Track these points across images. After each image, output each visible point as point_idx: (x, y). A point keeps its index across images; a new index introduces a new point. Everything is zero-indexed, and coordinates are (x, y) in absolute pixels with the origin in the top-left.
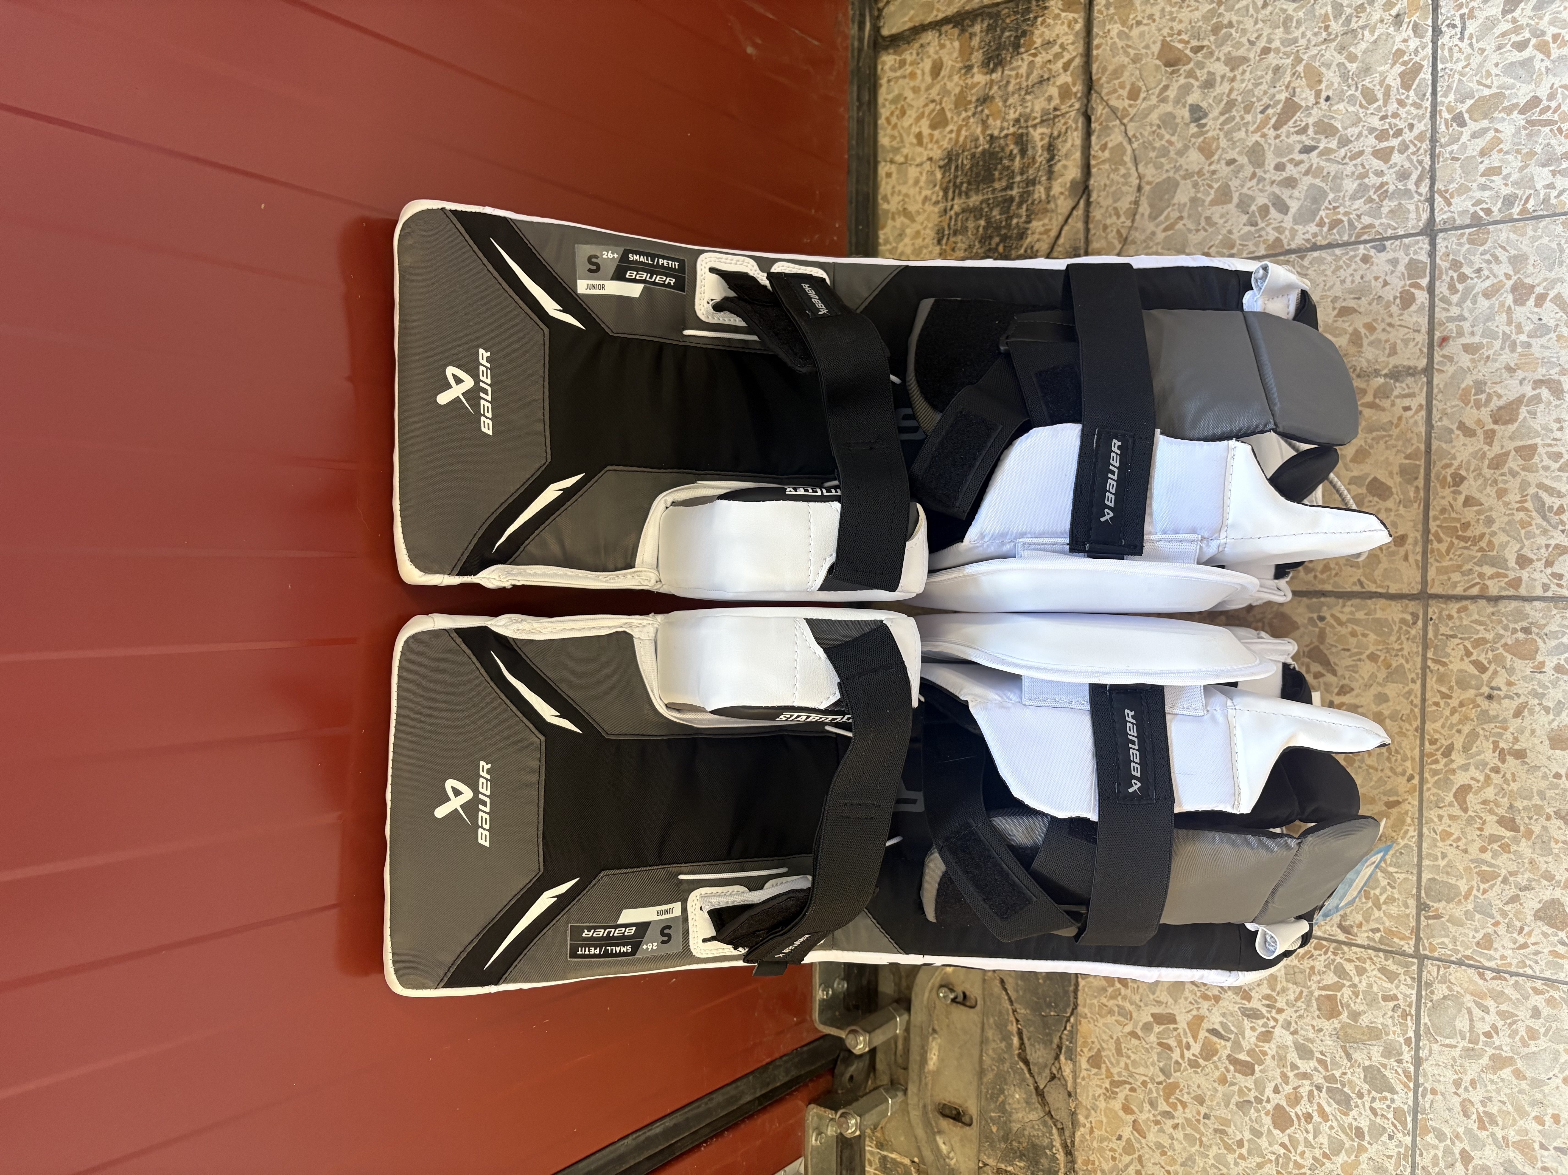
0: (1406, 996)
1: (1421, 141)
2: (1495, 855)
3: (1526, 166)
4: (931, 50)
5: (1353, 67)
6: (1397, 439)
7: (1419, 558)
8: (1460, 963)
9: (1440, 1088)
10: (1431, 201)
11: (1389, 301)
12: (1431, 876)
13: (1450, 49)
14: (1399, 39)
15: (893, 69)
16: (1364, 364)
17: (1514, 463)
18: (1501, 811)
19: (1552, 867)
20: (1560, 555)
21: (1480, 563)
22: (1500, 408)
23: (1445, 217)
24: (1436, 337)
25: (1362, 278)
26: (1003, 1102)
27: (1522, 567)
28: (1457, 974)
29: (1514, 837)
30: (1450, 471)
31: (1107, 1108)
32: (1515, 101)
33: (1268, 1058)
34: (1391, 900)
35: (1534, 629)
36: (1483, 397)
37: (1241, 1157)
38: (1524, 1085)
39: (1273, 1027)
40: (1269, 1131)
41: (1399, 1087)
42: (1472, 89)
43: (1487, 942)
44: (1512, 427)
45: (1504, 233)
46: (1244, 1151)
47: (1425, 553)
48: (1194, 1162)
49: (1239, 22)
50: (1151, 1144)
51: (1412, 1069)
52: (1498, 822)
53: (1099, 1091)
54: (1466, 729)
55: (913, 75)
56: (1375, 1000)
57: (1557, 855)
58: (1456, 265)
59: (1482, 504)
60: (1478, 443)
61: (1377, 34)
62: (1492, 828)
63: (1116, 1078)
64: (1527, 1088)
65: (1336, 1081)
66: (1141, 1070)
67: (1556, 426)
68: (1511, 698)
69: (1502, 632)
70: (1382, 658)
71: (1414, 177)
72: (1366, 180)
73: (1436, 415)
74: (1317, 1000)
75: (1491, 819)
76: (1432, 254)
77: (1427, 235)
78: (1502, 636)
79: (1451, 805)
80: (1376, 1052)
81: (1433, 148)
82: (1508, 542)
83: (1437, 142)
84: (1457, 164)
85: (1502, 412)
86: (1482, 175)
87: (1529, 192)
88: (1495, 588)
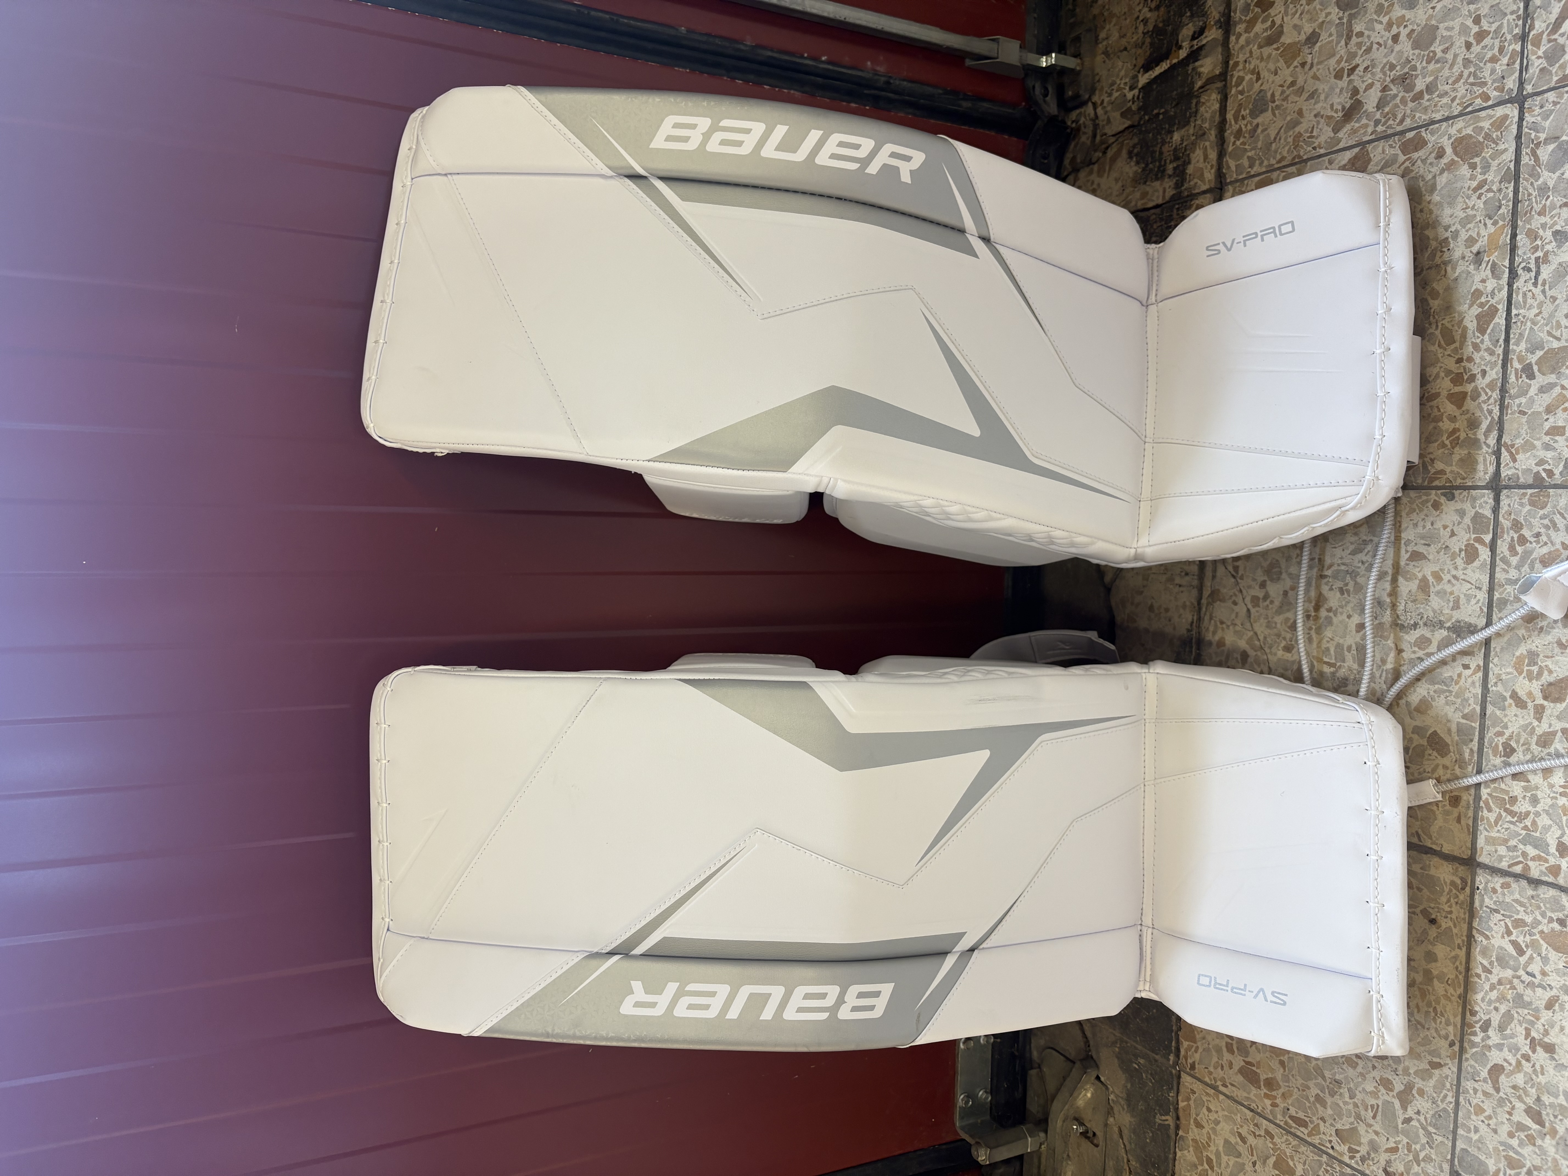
1: (1492, 390)
2: (1522, 1144)
5: (1434, 304)
6: (1457, 696)
7: (1470, 822)
10: (1498, 454)
11: (1454, 553)
12: (1464, 1146)
13: (1525, 294)
14: (1477, 279)
16: (1431, 614)
17: (1559, 745)
18: (1530, 1101)
21: (1524, 842)
22: (1550, 684)
23: (1510, 473)
24: (1495, 598)
25: (1432, 524)
27: (1562, 856)
29: (1540, 1131)
30: (1502, 740)
34: (1428, 1159)
36: (1535, 669)
42: (1542, 339)
44: (1560, 707)
47: (1476, 819)
52: (1526, 1111)
54: (1503, 1008)
58: (1517, 526)
60: (1527, 717)
61: (1458, 271)
62: (1521, 1115)
68: (1544, 988)
69: (1539, 918)
73: (1492, 679)
75: (1520, 1106)
76: (1496, 510)
77: (1493, 490)
78: (1540, 923)
79: (1485, 1081)
81: (1502, 399)
82: (1550, 826)
83: (1507, 392)
84: (1524, 419)
85: (1552, 688)
86: (1547, 434)
88: (1535, 871)
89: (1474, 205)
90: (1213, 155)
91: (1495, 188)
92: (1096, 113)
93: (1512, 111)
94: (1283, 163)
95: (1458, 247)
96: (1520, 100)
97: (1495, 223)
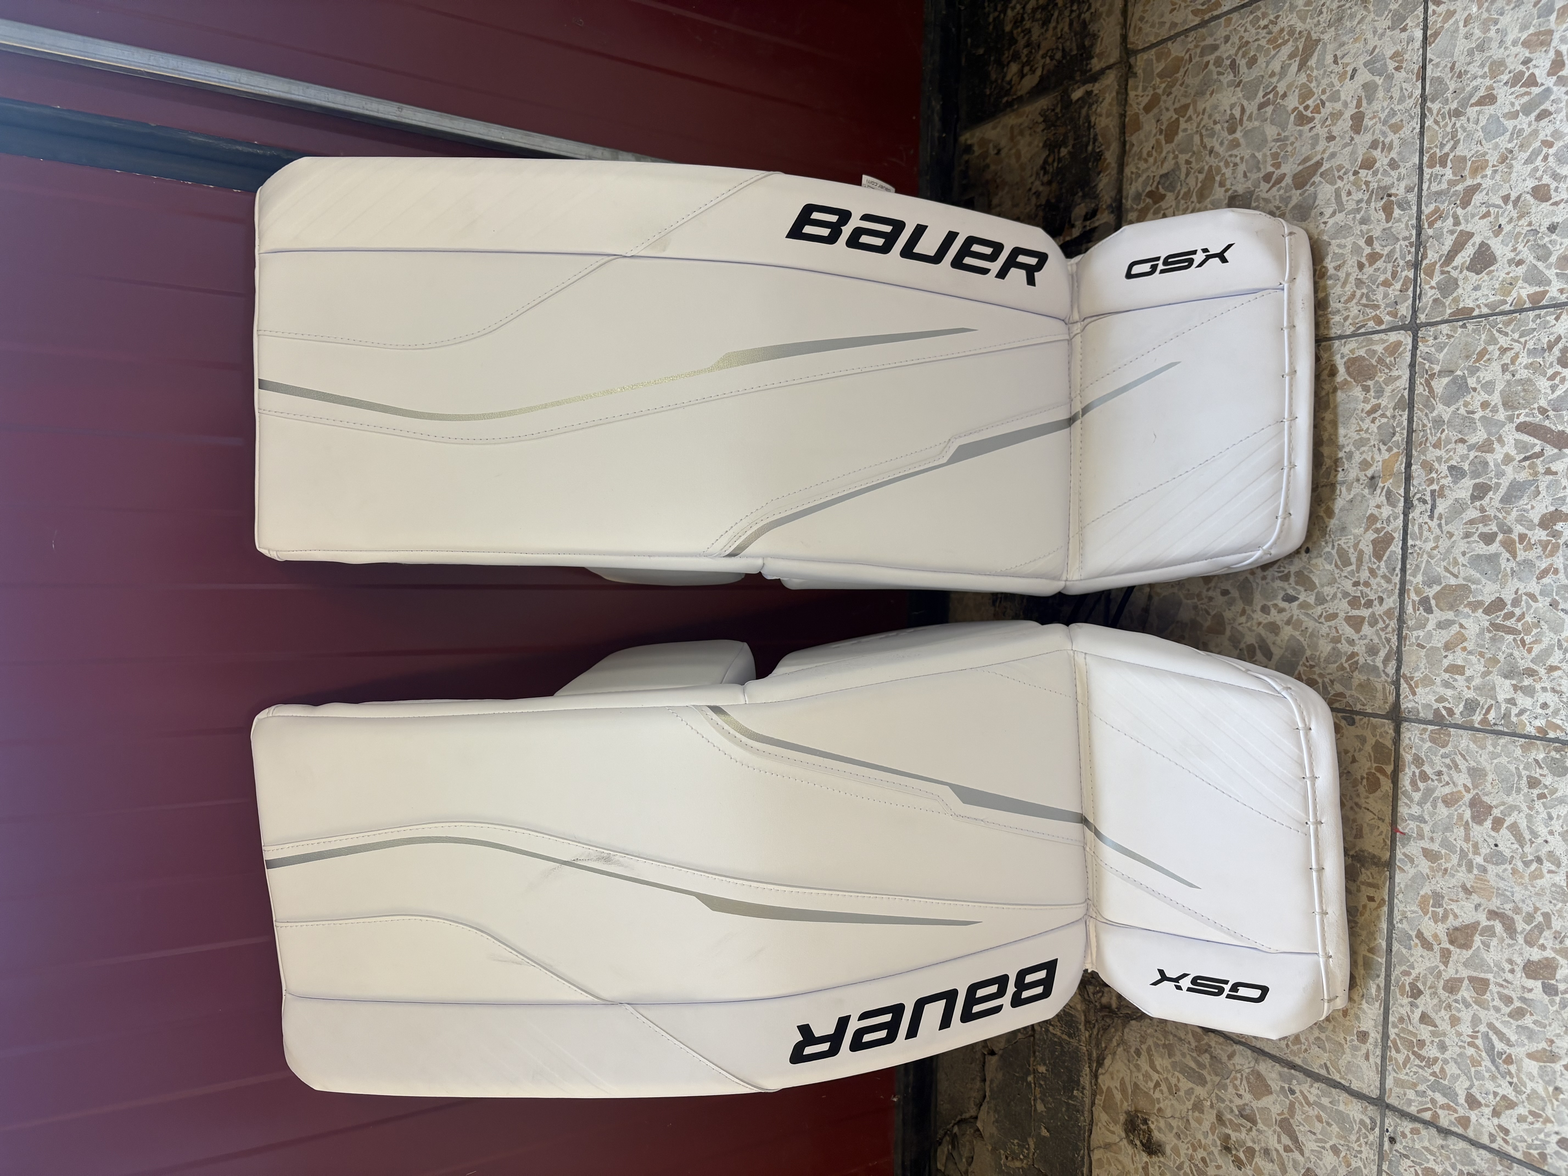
1: (1390, 619)
3: (1489, 673)
5: (1331, 523)
6: (1362, 928)
7: (1379, 1061)
10: (1397, 684)
11: (1356, 781)
13: (1420, 527)
14: (1372, 503)
17: (1466, 992)
20: (1507, 1108)
21: (1433, 1088)
22: (1456, 929)
23: (1410, 706)
24: (1398, 832)
27: (1471, 1108)
30: (1408, 980)
32: (1480, 598)
36: (1440, 911)
42: (1439, 574)
44: (1466, 954)
45: (1463, 740)
47: (1383, 1058)
58: (1418, 761)
59: (1436, 1026)
60: (1432, 960)
61: (1353, 493)
70: (1343, 1154)
71: (1382, 654)
72: (1339, 645)
73: (1397, 915)
76: (1396, 741)
77: (1392, 721)
81: (1400, 629)
82: (1459, 1076)
83: (1405, 623)
84: (1423, 653)
85: (1458, 933)
86: (1446, 671)
87: (1490, 702)
88: (1445, 1120)
89: (1368, 429)
91: (1388, 414)
93: (1406, 339)
95: (1353, 468)
96: (1413, 328)
97: (1389, 450)
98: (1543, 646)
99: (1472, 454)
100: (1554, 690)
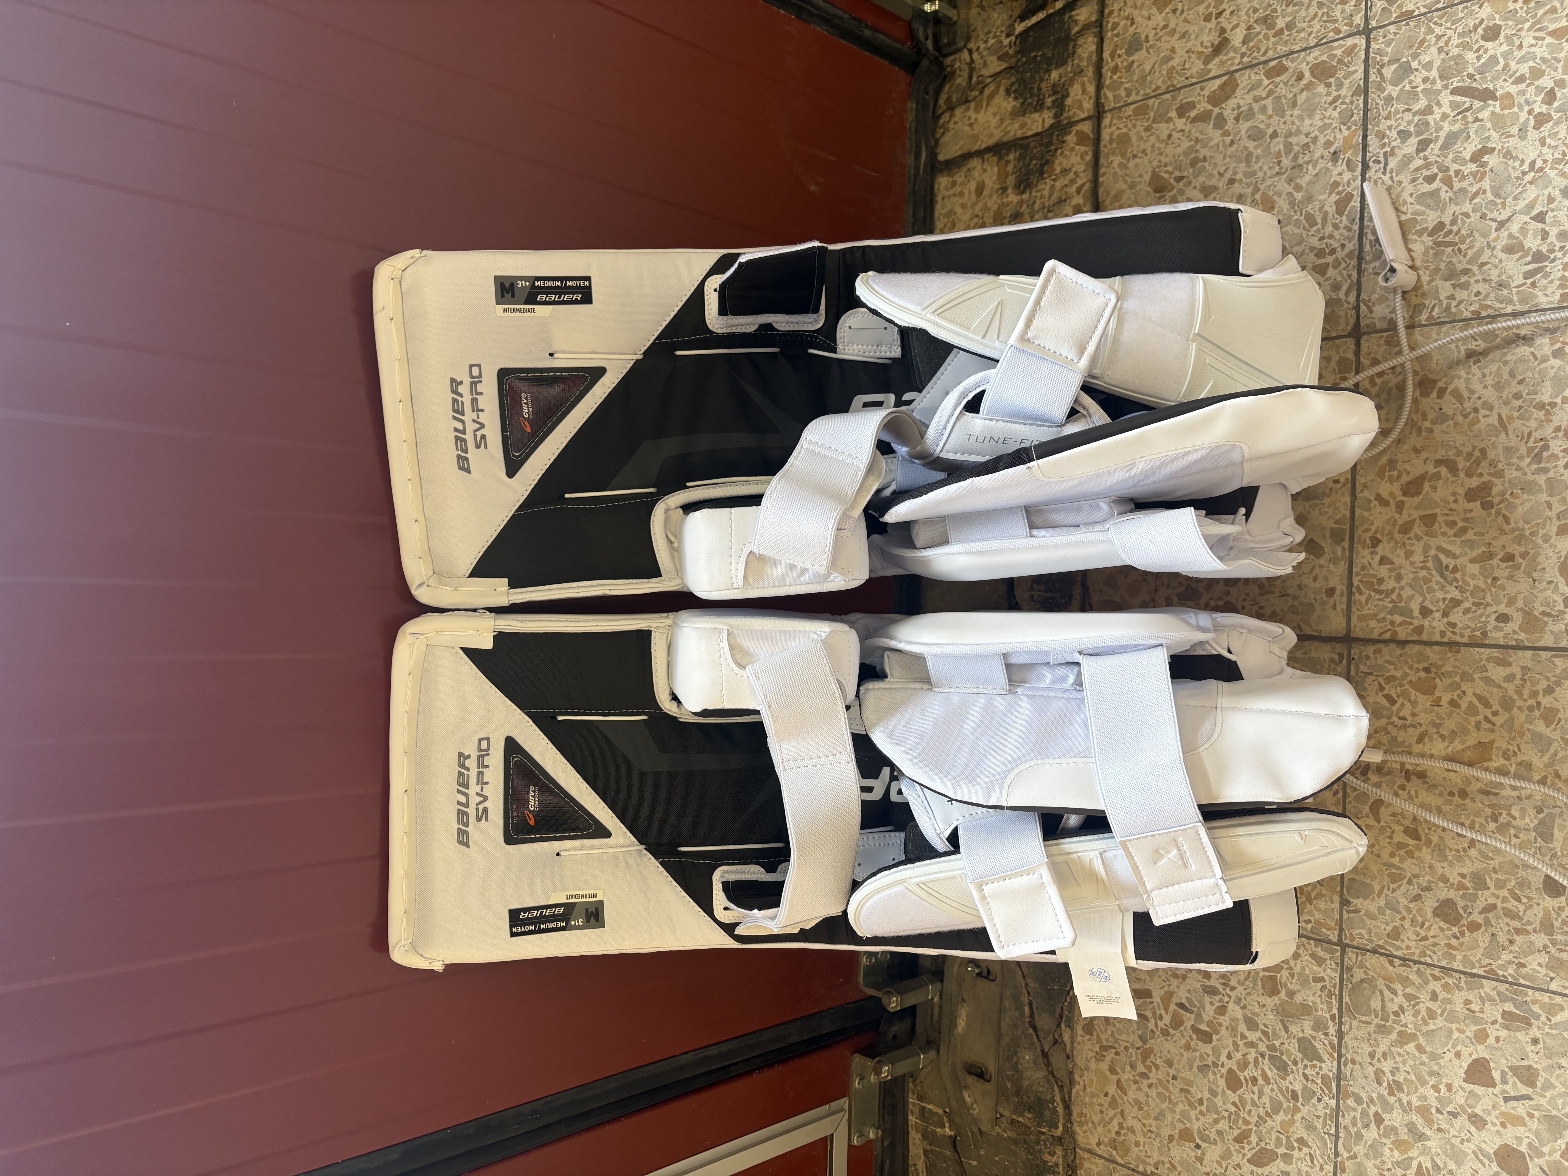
0: (1331, 978)
1: (1351, 259)
2: (1402, 860)
3: (1432, 280)
4: (976, 173)
5: (1298, 196)
6: (1329, 507)
7: (1344, 607)
8: (1374, 951)
9: (1358, 1058)
10: (1357, 308)
14: (1335, 172)
15: (947, 189)
17: (1418, 529)
18: (1407, 823)
19: (1447, 872)
20: (1454, 607)
21: (1391, 613)
22: (1409, 483)
23: (1368, 322)
26: (1016, 1062)
27: (1424, 617)
28: (1371, 960)
29: (1417, 845)
30: (1370, 534)
31: (1097, 1069)
33: (1223, 1028)
34: (1320, 896)
35: (1433, 670)
36: (1395, 473)
37: (1201, 1113)
38: (1424, 1058)
39: (1228, 1002)
40: (1223, 1091)
41: (1325, 1057)
43: (1395, 934)
44: (1417, 499)
46: (1204, 1108)
47: (1349, 603)
48: (1164, 1116)
49: (1212, 157)
50: (1131, 1101)
51: (1336, 1042)
52: (1404, 832)
53: (1091, 1054)
55: (961, 194)
56: (1307, 981)
57: (1451, 862)
59: (1393, 564)
60: (1390, 512)
61: (1318, 168)
62: (1400, 837)
63: (1105, 1043)
64: (1427, 1060)
65: (1275, 1050)
66: (1124, 1037)
67: (1452, 498)
68: (1415, 727)
69: (1408, 671)
71: (1344, 288)
73: (1359, 487)
74: (1262, 980)
75: (1398, 829)
76: (1357, 353)
77: (1354, 337)
78: (1408, 675)
79: (1367, 816)
80: (1308, 1025)
81: (1360, 265)
82: (1413, 596)
83: (1363, 259)
85: (1410, 486)
87: (1434, 302)
88: (1402, 634)
89: (1330, 115)
90: (1091, 89)
91: (1347, 101)
92: (971, 58)
93: (1361, 41)
94: (1158, 92)
95: (1317, 149)
96: (1366, 32)
97: (1349, 128)
98: (1475, 249)
99: (1416, 119)
100: (1484, 280)
